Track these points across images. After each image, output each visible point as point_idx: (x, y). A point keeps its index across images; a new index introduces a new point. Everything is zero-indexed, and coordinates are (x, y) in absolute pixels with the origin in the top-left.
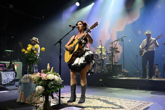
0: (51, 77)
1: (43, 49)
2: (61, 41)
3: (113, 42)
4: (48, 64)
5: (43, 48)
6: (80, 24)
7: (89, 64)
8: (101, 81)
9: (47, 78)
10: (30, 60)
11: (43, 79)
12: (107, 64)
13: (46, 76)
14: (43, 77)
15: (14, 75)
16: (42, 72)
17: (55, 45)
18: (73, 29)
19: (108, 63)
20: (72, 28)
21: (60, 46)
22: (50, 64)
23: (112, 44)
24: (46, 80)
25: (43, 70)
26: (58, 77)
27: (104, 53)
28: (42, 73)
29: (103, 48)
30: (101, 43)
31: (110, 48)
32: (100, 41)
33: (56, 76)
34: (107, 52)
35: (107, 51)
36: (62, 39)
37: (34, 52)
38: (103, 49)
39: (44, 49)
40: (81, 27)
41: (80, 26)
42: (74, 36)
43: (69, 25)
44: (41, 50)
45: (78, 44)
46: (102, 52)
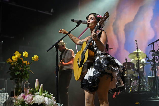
0: (39, 100)
1: (35, 58)
3: (155, 42)
4: (37, 80)
5: (36, 56)
6: (91, 18)
8: (137, 105)
9: (33, 102)
10: (16, 74)
11: (26, 103)
12: (149, 77)
13: (32, 99)
14: (27, 99)
15: (6, 97)
16: (28, 92)
17: (48, 51)
18: (78, 26)
19: (151, 75)
20: (77, 24)
21: (56, 52)
22: (39, 80)
23: (153, 45)
24: (32, 104)
25: (29, 90)
26: (50, 100)
27: (143, 60)
28: (29, 94)
29: (140, 53)
30: (137, 45)
31: (150, 51)
32: (136, 41)
33: (46, 98)
34: (147, 59)
35: (147, 57)
37: (23, 63)
39: (38, 57)
43: (71, 20)
44: (33, 59)
45: (87, 50)
46: (139, 59)
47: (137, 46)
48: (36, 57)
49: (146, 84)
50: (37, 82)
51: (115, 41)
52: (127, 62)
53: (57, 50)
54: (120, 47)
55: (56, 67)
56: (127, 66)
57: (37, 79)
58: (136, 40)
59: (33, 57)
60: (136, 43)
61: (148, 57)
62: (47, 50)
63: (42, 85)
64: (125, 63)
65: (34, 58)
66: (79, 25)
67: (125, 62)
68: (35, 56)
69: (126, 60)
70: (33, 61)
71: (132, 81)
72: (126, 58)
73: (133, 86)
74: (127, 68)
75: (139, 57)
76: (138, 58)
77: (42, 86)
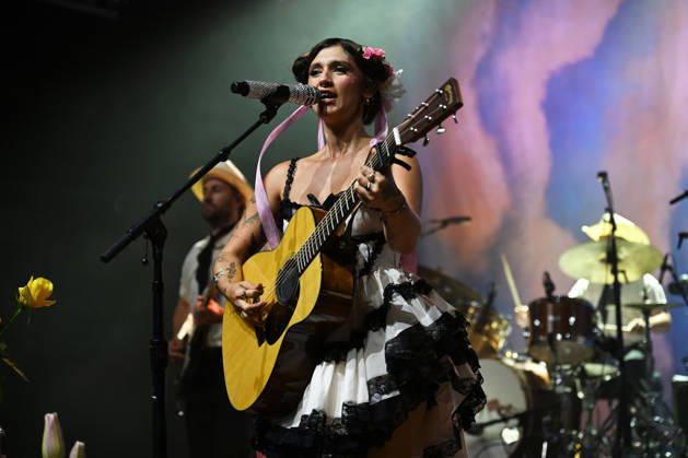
1: (34, 293)
2: (162, 218)
4: (50, 418)
5: (39, 281)
6: (334, 66)
7: (432, 403)
17: (106, 260)
18: (268, 115)
20: (263, 108)
21: (152, 262)
22: (60, 420)
30: (609, 199)
31: (682, 235)
32: (603, 175)
35: (664, 267)
36: (167, 205)
38: (623, 254)
39: (50, 286)
40: (347, 87)
41: (339, 79)
42: (279, 173)
43: (233, 85)
44: (21, 299)
45: (318, 257)
46: (621, 278)
47: (606, 205)
48: (40, 287)
49: (665, 423)
50: (52, 428)
51: (491, 172)
52: (550, 298)
53: (154, 253)
54: (516, 202)
55: (152, 343)
56: (551, 318)
57: (51, 412)
58: (602, 169)
59: (21, 289)
60: (607, 189)
61: (670, 268)
62: (104, 255)
63: (78, 444)
64: (542, 300)
65: (28, 290)
66: (275, 113)
67: (541, 293)
68: (35, 284)
69: (549, 286)
70: (24, 307)
71: (585, 405)
72: (547, 275)
73: (588, 434)
74: (550, 329)
75: (620, 267)
76: (615, 272)
77: (80, 447)
